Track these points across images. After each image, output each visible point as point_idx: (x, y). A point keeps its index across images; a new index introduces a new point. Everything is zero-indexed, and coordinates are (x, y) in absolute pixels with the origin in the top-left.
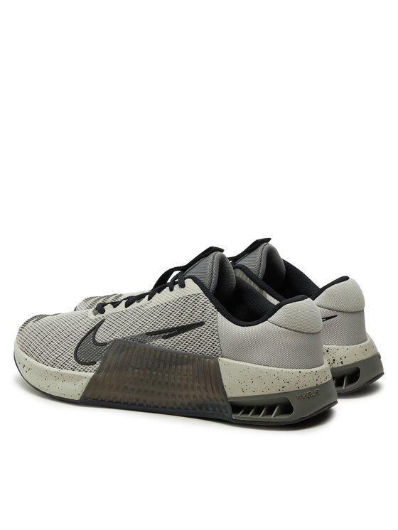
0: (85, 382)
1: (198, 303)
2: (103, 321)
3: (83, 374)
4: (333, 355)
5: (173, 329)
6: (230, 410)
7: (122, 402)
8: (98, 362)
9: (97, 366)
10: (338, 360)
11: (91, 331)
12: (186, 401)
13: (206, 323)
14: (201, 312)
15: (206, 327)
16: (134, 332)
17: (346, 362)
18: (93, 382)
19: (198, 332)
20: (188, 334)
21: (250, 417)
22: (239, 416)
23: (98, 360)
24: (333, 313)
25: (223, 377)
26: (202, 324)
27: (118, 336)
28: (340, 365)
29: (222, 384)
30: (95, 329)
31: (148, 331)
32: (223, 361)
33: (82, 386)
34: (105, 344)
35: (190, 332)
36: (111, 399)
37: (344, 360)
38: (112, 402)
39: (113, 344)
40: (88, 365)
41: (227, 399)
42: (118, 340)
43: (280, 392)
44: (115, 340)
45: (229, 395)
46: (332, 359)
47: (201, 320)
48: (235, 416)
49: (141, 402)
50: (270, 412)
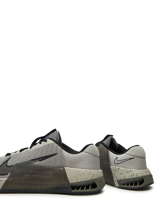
0: (3, 183)
1: (54, 146)
2: (11, 157)
3: (2, 179)
4: (133, 173)
5: (43, 157)
6: (71, 189)
7: (20, 190)
8: (9, 174)
9: (9, 175)
10: (135, 175)
11: (5, 162)
12: (49, 187)
13: (58, 154)
14: (55, 150)
15: (58, 155)
16: (25, 160)
17: (138, 176)
18: (7, 182)
19: (55, 158)
20: (50, 158)
21: (80, 190)
22: (75, 191)
23: (9, 173)
24: (133, 157)
25: (67, 175)
26: (56, 154)
27: (19, 162)
28: (136, 177)
29: (67, 177)
30: (7, 161)
31: (32, 159)
32: (66, 169)
33: (1, 184)
34: (12, 166)
35: (51, 158)
36: (15, 189)
37: (137, 175)
38: (15, 190)
39: (16, 165)
40: (4, 175)
41: (70, 184)
42: (18, 164)
43: (91, 179)
44: (17, 164)
45: (70, 182)
46: (132, 174)
47: (56, 153)
48: (73, 191)
49: (32, 189)
50: (88, 188)
